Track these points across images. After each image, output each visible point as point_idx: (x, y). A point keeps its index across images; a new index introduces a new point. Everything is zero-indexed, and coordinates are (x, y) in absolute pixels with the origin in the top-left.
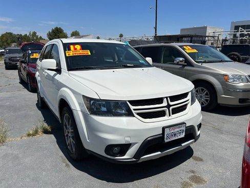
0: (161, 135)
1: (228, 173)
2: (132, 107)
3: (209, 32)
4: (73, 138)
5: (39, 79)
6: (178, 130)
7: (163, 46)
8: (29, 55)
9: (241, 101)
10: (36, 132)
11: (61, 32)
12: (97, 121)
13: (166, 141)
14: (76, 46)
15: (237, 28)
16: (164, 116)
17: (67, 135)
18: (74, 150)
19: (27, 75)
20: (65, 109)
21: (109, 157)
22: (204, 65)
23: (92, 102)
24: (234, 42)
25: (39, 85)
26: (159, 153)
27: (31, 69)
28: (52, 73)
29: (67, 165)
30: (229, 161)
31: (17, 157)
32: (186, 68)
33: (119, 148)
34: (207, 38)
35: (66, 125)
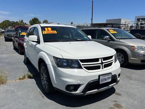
0: (98, 80)
1: (136, 103)
2: (81, 64)
3: (123, 22)
4: (46, 81)
5: (26, 47)
6: (107, 77)
7: (97, 29)
8: (20, 33)
9: (142, 61)
10: (24, 77)
11: (37, 21)
13: (101, 83)
14: (48, 29)
15: (138, 20)
16: (100, 69)
17: (43, 79)
18: (47, 88)
19: (18, 45)
20: (42, 64)
21: (68, 92)
22: (121, 40)
23: (58, 60)
24: (137, 28)
25: (26, 50)
26: (97, 90)
27: (21, 41)
29: (43, 97)
30: (136, 95)
31: (13, 92)
33: (74, 87)
34: (121, 25)
35: (42, 74)
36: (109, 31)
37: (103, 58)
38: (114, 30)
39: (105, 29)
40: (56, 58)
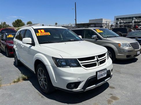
0: (96, 76)
1: (129, 94)
2: (80, 62)
3: (104, 21)
4: (45, 81)
5: (16, 49)
6: (103, 72)
7: (84, 29)
8: (6, 36)
10: (19, 80)
11: (21, 22)
12: (62, 71)
13: (98, 79)
14: (41, 30)
15: (117, 19)
16: (96, 66)
17: (40, 80)
18: (46, 88)
19: (5, 48)
20: (39, 65)
21: (69, 90)
22: (107, 39)
23: (58, 60)
24: (116, 27)
25: (17, 53)
26: (95, 85)
27: (8, 44)
28: (29, 46)
29: (42, 97)
30: (128, 87)
31: (10, 95)
32: (98, 40)
33: (74, 84)
34: (103, 25)
35: (40, 75)
36: (96, 31)
37: (98, 56)
38: (100, 30)
39: (92, 29)
40: (55, 59)
